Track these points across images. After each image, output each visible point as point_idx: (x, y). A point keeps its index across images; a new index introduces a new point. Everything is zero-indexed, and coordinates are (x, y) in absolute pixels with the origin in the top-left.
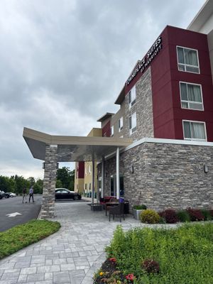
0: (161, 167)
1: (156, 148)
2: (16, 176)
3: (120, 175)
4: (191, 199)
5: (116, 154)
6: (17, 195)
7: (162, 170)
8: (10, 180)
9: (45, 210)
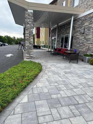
2: (7, 36)
3: (72, 35)
5: (71, 20)
6: (9, 44)
8: (4, 38)
9: (28, 54)
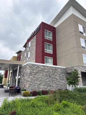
0: (34, 74)
1: (33, 66)
4: (44, 86)
7: (34, 75)
